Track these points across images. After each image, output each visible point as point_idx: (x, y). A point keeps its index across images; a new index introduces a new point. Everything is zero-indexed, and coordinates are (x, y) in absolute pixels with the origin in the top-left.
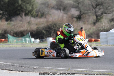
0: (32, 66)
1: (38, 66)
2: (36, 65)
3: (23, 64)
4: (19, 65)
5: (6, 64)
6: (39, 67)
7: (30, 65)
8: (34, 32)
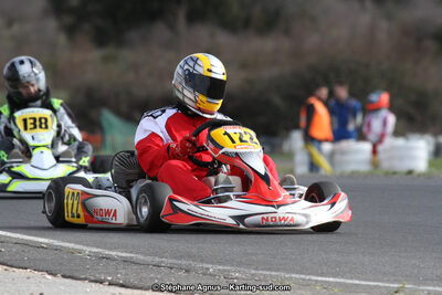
0: (221, 267)
1: (248, 265)
2: (240, 264)
3: (176, 258)
4: (157, 259)
5: (96, 255)
6: (253, 272)
7: (212, 263)
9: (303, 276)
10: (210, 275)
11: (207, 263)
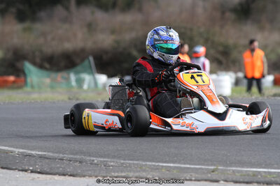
0: (102, 159)
1: (119, 158)
2: (114, 157)
3: (72, 154)
4: (61, 155)
5: (22, 153)
6: (122, 161)
7: (96, 157)
8: (105, 57)
9: (154, 163)
10: (95, 164)
11: (93, 157)
